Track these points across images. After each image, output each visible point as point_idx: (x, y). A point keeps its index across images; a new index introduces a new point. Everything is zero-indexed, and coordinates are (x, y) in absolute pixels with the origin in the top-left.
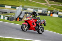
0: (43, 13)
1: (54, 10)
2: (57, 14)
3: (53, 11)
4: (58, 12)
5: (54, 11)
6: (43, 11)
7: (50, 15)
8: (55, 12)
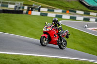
0: (17, 9)
1: (34, 4)
2: (39, 10)
3: (32, 5)
4: (40, 8)
5: (33, 7)
6: (16, 7)
7: (27, 13)
8: (35, 8)
